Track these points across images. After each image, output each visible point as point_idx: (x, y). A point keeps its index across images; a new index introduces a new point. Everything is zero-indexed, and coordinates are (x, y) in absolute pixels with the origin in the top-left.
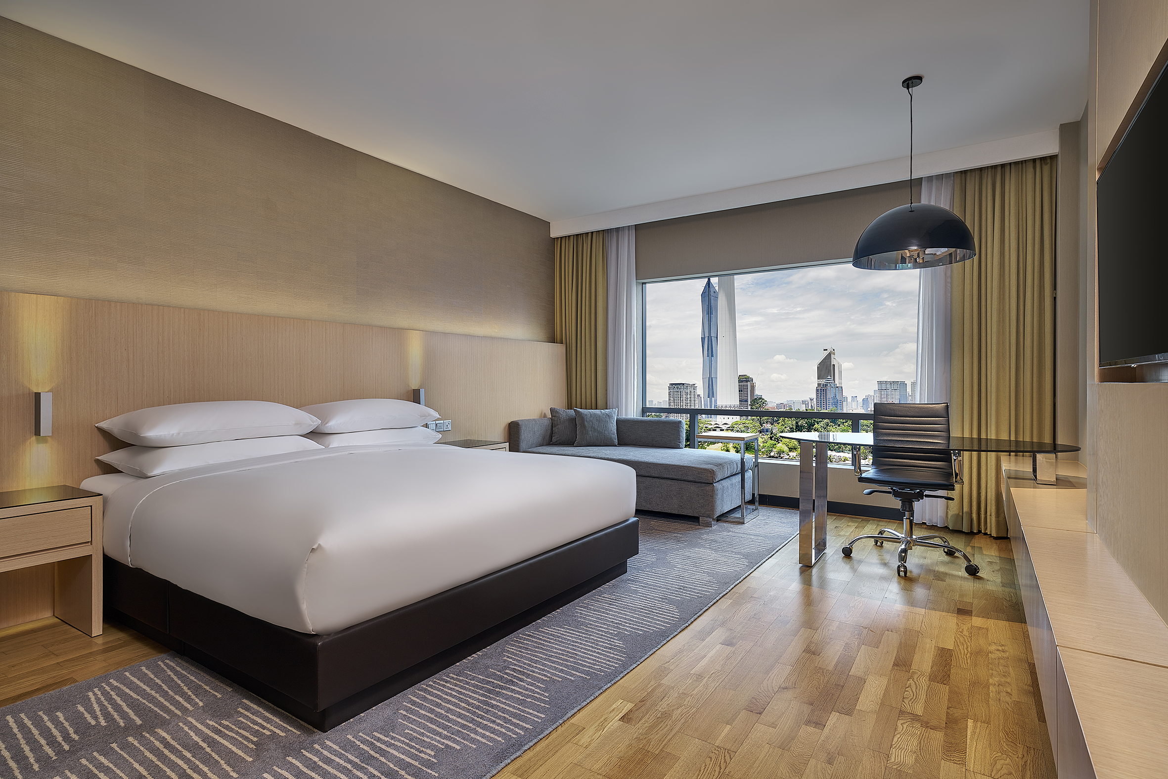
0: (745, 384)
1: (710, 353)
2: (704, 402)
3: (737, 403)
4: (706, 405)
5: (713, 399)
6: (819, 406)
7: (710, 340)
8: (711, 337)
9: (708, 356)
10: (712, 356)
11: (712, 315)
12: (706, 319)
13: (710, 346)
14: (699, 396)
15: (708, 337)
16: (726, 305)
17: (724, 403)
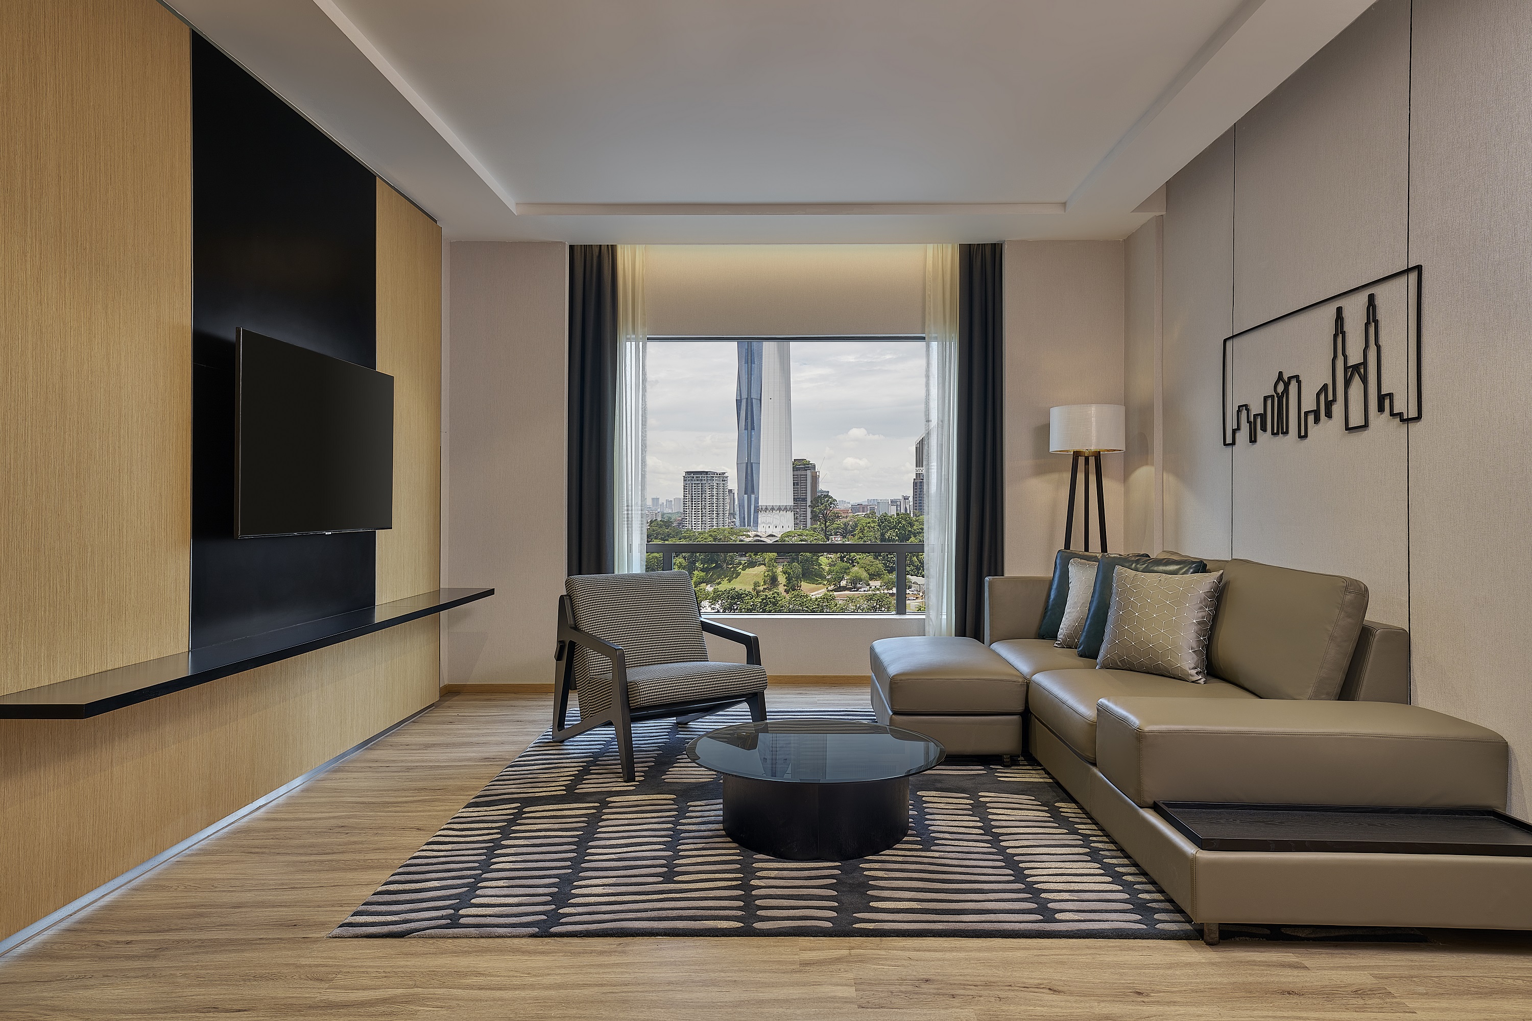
0: (803, 473)
1: (749, 424)
2: (739, 501)
3: (791, 502)
4: (741, 506)
5: (753, 496)
6: (917, 508)
7: (749, 404)
8: (752, 399)
9: (746, 429)
10: (753, 428)
11: (753, 365)
12: (744, 371)
13: (749, 413)
14: (730, 491)
15: (747, 399)
16: (776, 349)
17: (770, 503)
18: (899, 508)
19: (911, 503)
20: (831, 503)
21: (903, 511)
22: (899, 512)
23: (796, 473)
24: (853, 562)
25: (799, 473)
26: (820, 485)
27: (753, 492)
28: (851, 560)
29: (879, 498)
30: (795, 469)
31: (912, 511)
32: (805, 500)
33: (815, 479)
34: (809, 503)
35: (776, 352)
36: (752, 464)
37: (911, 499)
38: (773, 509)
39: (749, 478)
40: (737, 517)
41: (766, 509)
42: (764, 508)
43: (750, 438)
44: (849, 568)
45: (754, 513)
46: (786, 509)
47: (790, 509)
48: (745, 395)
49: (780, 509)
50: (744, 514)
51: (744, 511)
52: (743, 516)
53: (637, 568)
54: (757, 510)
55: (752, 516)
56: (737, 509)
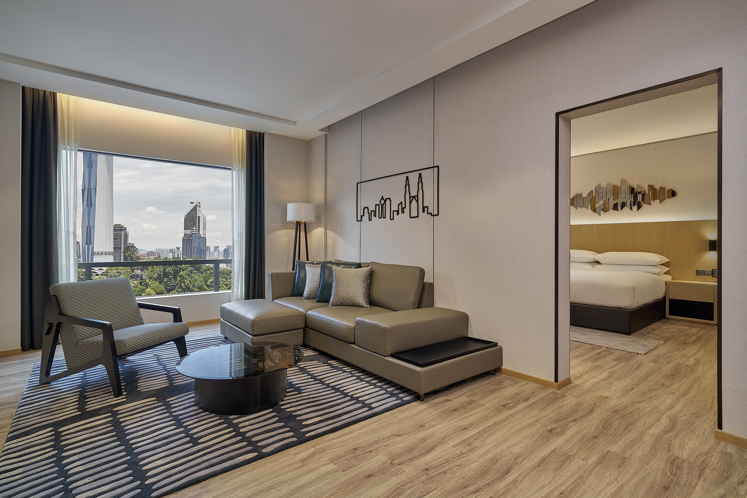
0: (119, 232)
1: (89, 203)
2: (82, 248)
3: (112, 250)
4: (84, 251)
5: (91, 246)
6: (185, 254)
7: (89, 191)
8: (91, 188)
9: (87, 206)
10: (91, 206)
11: (92, 169)
12: (87, 172)
13: (89, 197)
14: (78, 243)
15: (88, 188)
16: (105, 159)
17: (100, 250)
18: (174, 254)
19: (181, 251)
20: (135, 250)
21: (176, 256)
22: (174, 256)
23: (115, 232)
24: (147, 286)
25: (117, 232)
26: (129, 240)
27: (91, 244)
28: (146, 284)
29: (163, 248)
30: (115, 230)
31: (181, 256)
32: (120, 248)
33: (126, 236)
34: (122, 250)
35: (105, 161)
36: (90, 227)
37: (181, 249)
38: (102, 254)
39: (89, 235)
40: (81, 258)
41: (98, 253)
42: (97, 253)
43: (89, 211)
44: (145, 289)
45: (91, 256)
46: (109, 254)
47: (112, 253)
48: (87, 186)
49: (106, 254)
50: (85, 256)
51: (85, 254)
52: (84, 257)
53: (73, 279)
54: (93, 254)
55: (90, 258)
56: (81, 253)
